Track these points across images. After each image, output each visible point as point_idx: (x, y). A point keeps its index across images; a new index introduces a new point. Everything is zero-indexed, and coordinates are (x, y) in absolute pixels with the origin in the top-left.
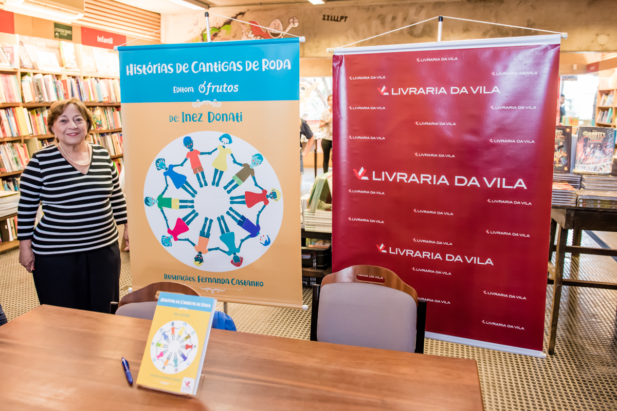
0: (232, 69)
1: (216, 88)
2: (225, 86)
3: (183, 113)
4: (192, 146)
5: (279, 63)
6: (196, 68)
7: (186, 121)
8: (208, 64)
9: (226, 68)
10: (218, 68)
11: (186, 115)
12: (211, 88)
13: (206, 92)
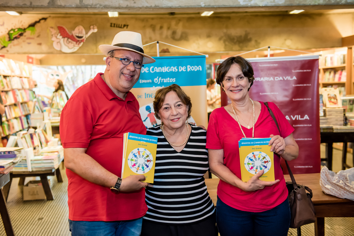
0: (172, 71)
1: (163, 80)
2: (168, 79)
3: (145, 94)
4: (150, 111)
5: (196, 67)
6: (153, 70)
7: (147, 97)
8: (159, 68)
9: (169, 70)
10: (164, 70)
11: (147, 95)
12: (161, 80)
13: (158, 82)
